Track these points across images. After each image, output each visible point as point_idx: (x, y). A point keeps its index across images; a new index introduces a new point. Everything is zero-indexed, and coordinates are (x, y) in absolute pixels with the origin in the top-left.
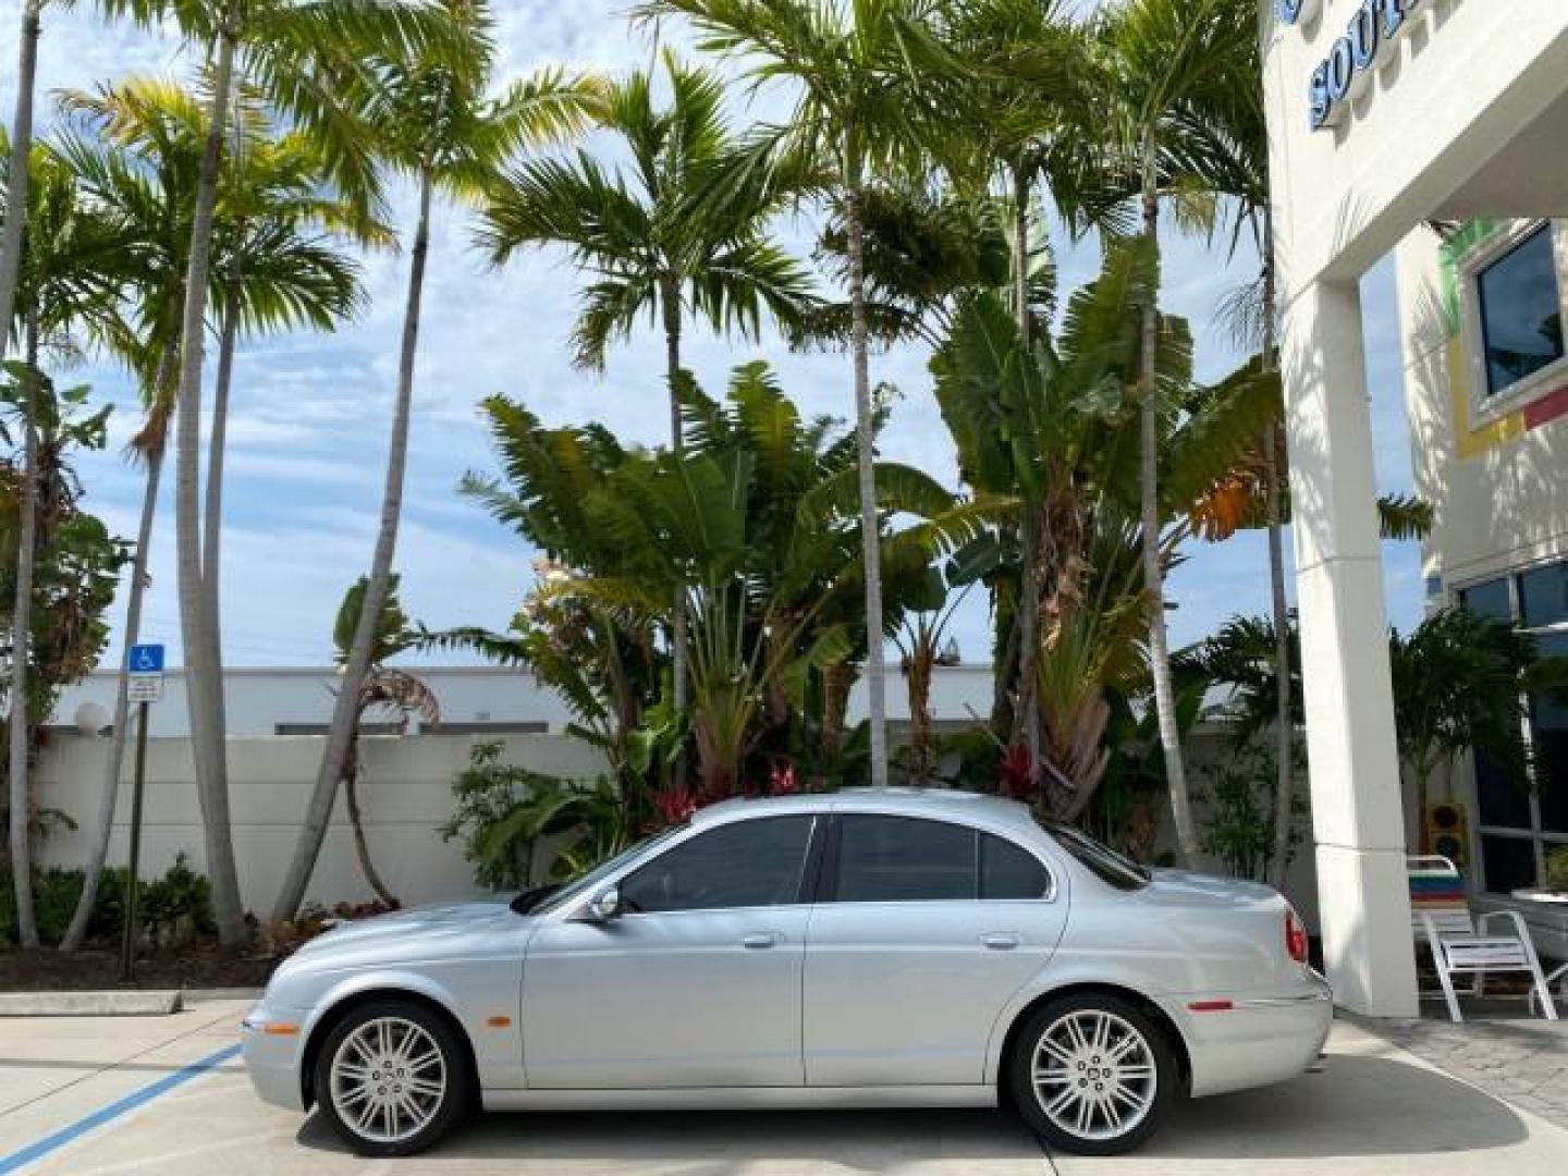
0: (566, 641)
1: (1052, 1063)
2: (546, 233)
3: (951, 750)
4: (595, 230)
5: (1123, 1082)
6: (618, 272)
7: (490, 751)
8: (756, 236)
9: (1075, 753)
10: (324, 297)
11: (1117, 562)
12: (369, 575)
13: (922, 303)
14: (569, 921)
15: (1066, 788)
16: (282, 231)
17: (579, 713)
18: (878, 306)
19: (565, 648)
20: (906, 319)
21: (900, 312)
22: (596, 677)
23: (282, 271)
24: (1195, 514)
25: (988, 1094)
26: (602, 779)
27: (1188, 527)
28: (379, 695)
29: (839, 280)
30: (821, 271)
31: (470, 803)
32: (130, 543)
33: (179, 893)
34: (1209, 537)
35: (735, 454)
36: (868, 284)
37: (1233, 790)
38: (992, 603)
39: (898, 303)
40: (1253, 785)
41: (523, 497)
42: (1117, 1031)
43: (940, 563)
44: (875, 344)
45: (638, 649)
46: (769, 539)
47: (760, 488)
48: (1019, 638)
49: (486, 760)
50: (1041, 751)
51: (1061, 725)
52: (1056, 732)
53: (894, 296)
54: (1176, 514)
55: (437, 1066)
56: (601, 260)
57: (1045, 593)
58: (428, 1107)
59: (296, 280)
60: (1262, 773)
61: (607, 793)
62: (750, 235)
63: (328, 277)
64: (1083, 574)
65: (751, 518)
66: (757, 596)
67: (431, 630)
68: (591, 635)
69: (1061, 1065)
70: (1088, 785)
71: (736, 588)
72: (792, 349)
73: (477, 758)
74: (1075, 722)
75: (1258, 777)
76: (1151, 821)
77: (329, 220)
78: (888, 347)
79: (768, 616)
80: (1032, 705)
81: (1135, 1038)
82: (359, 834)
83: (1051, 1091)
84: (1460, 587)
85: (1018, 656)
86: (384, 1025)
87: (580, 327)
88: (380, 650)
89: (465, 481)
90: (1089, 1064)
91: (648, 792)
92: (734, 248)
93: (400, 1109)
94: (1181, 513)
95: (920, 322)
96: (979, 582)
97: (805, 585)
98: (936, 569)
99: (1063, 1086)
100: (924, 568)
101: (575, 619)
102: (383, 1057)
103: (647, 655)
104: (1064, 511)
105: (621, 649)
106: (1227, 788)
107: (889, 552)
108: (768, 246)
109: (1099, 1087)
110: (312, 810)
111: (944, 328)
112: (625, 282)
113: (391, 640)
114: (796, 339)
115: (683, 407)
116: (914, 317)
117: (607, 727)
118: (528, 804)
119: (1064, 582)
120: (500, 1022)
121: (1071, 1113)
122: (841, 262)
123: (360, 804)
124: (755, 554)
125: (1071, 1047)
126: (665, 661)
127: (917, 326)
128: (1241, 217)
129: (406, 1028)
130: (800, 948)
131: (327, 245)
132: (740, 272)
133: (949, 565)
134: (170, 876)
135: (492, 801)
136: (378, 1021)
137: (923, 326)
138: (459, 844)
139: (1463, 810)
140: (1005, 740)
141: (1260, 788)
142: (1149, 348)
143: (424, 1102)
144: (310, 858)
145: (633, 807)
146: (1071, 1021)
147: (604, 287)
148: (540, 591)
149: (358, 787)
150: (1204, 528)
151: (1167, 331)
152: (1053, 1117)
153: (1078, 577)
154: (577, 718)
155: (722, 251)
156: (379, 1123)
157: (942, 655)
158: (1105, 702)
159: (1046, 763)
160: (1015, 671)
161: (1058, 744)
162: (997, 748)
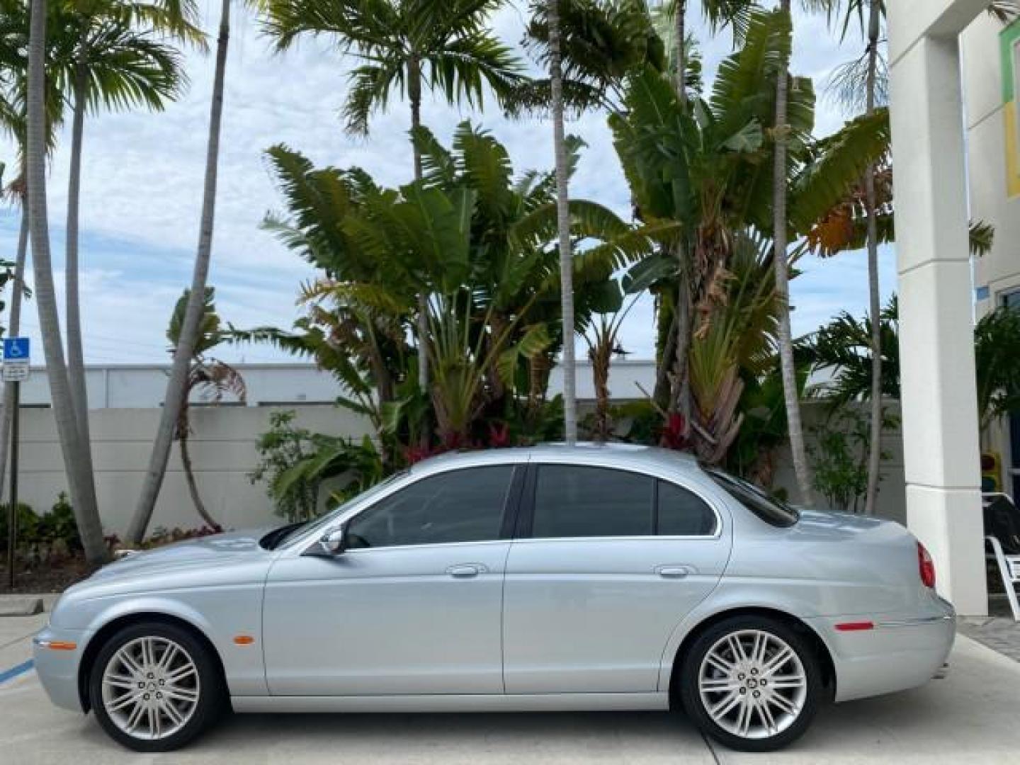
0: (339, 337)
1: (716, 674)
2: (319, 27)
3: (623, 416)
4: (356, 23)
5: (777, 690)
6: (374, 57)
7: (285, 418)
8: (479, 28)
9: (716, 417)
10: (156, 83)
11: (751, 276)
12: (190, 287)
13: (605, 82)
14: (302, 555)
15: (709, 443)
16: (120, 25)
17: (350, 389)
18: (572, 82)
19: (338, 342)
20: (592, 93)
21: (589, 88)
22: (362, 365)
23: (122, 60)
24: (812, 236)
25: (660, 699)
26: (367, 438)
27: (806, 247)
28: (202, 377)
29: (542, 63)
30: (528, 54)
31: (269, 455)
32: (11, 264)
33: (62, 521)
34: (822, 254)
35: (462, 192)
36: (564, 66)
37: (835, 444)
38: (656, 308)
39: (588, 80)
40: (849, 440)
41: (302, 226)
42: (772, 646)
43: (618, 275)
44: (570, 112)
45: (392, 343)
46: (488, 257)
47: (482, 217)
48: (676, 333)
49: (282, 424)
50: (692, 416)
51: (706, 398)
52: (702, 403)
53: (584, 76)
54: (798, 235)
55: (192, 676)
56: (361, 48)
57: (696, 299)
58: (186, 710)
59: (132, 68)
60: (857, 431)
61: (370, 449)
62: (475, 28)
63: (158, 66)
64: (726, 281)
65: (474, 242)
66: (480, 303)
67: (238, 328)
68: (359, 334)
69: (724, 676)
70: (726, 441)
71: (463, 296)
72: (506, 115)
73: (275, 423)
74: (717, 395)
75: (854, 434)
76: (771, 467)
77: (156, 22)
78: (579, 115)
79: (488, 317)
80: (685, 382)
81: (788, 652)
82: (190, 478)
83: (715, 698)
84: (1004, 293)
85: (675, 346)
86: (147, 643)
87: (348, 102)
88: (201, 345)
89: (266, 220)
90: (749, 676)
91: (399, 447)
92: (461, 36)
93: (162, 712)
94: (802, 235)
95: (603, 95)
96: (647, 291)
97: (515, 292)
98: (615, 281)
99: (725, 694)
100: (605, 279)
101: (346, 321)
102: (146, 669)
103: (399, 347)
104: (713, 234)
105: (379, 343)
106: (829, 442)
107: (579, 266)
108: (489, 36)
109: (757, 695)
110: (152, 462)
111: (622, 101)
112: (379, 65)
113: (208, 336)
114: (510, 108)
115: (422, 157)
116: (601, 92)
117: (371, 401)
118: (313, 456)
119: (712, 288)
120: (244, 640)
121: (732, 716)
122: (542, 49)
123: (191, 456)
124: (477, 268)
125: (733, 660)
126: (413, 352)
127: (601, 99)
128: (850, 9)
129: (166, 644)
130: (499, 578)
131: (154, 38)
132: (467, 56)
133: (625, 278)
134: (55, 508)
135: (286, 455)
136: (142, 639)
137: (605, 99)
138: (263, 486)
139: (998, 457)
140: (665, 409)
141: (856, 442)
142: (781, 104)
143: (182, 706)
144: (153, 496)
145: (391, 459)
146: (733, 639)
147: (365, 70)
148: (306, 292)
149: (190, 445)
150: (818, 247)
151: (796, 89)
152: (717, 719)
153: (722, 284)
154: (348, 394)
155: (453, 39)
156: (144, 723)
157: (619, 346)
158: (740, 380)
159: (695, 425)
160: (673, 357)
161: (704, 410)
162: (658, 414)
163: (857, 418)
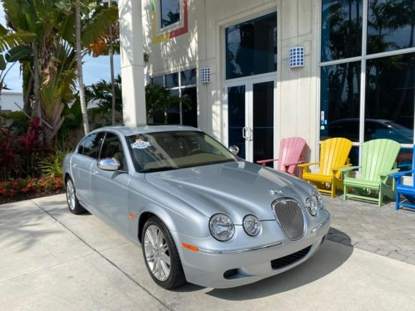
3: (9, 118)
9: (53, 118)
15: (50, 129)
24: (90, 49)
27: (87, 52)
34: (93, 56)
38: (21, 70)
43: (4, 53)
48: (33, 82)
50: (42, 117)
51: (48, 110)
52: (47, 112)
54: (84, 47)
57: (44, 67)
64: (55, 62)
70: (57, 128)
74: (53, 109)
76: (75, 137)
80: (39, 103)
84: (152, 77)
85: (33, 88)
94: (86, 47)
96: (18, 62)
104: (50, 41)
119: (50, 64)
133: (7, 55)
140: (30, 115)
157: (6, 86)
158: (62, 103)
159: (44, 121)
160: (32, 93)
161: (48, 116)
162: (26, 117)
163: (106, 119)
